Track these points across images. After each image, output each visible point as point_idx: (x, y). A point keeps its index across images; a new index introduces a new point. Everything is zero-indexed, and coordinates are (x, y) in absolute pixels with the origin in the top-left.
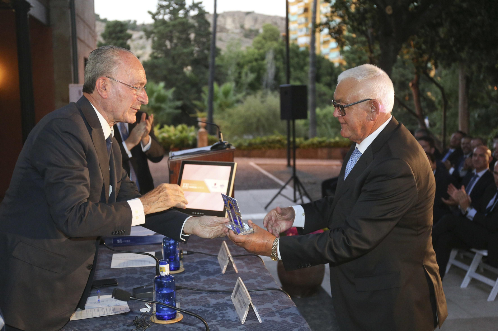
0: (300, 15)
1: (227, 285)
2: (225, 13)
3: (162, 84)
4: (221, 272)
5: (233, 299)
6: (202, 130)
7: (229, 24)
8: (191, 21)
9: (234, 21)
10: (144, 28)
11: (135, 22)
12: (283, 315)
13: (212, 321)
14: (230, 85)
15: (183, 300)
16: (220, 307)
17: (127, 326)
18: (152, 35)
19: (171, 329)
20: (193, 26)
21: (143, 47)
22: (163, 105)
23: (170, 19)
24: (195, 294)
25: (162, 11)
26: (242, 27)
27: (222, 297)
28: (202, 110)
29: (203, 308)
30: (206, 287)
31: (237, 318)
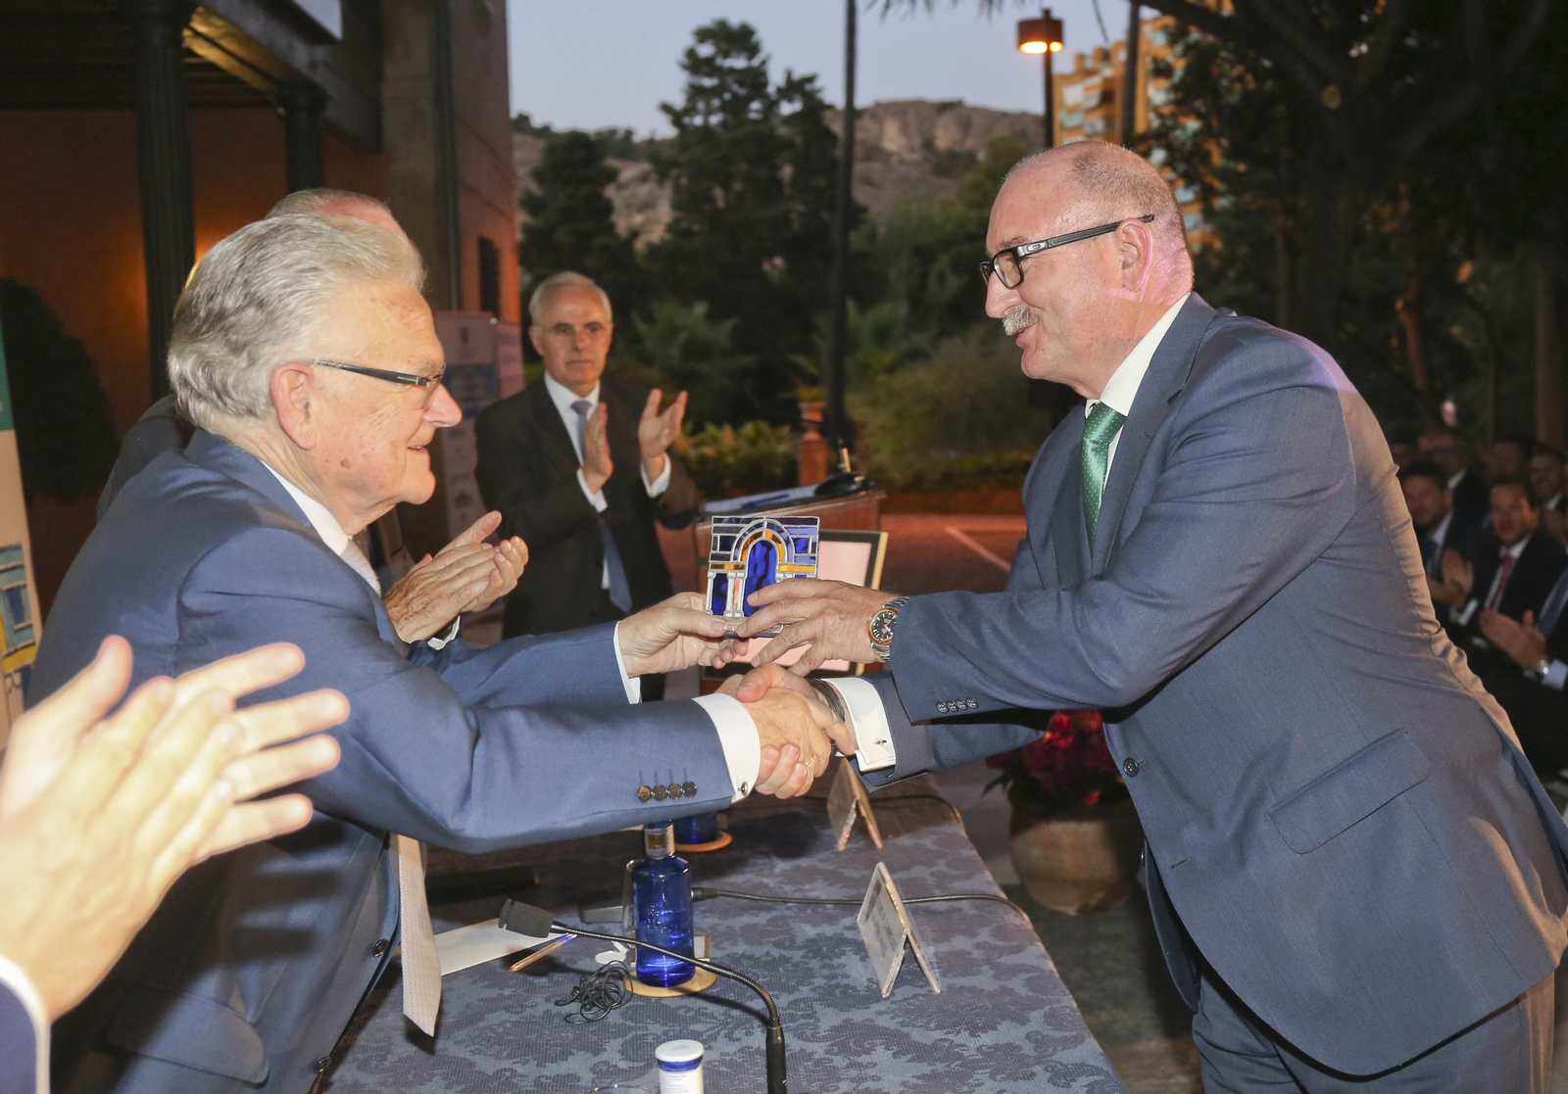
0: (1090, 111)
1: (849, 883)
2: (878, 105)
3: (700, 309)
4: (833, 848)
5: (862, 927)
6: (812, 436)
7: (892, 138)
8: (783, 131)
9: (904, 130)
10: (652, 150)
11: (629, 133)
12: (1001, 972)
13: (800, 988)
14: (895, 310)
15: (719, 928)
16: (825, 949)
17: (557, 1004)
18: (674, 172)
19: (682, 1012)
20: (789, 145)
21: (647, 205)
22: (704, 368)
23: (724, 124)
24: (756, 912)
25: (701, 105)
26: (928, 145)
27: (831, 920)
28: (813, 381)
29: (776, 952)
30: (788, 889)
31: (869, 980)
